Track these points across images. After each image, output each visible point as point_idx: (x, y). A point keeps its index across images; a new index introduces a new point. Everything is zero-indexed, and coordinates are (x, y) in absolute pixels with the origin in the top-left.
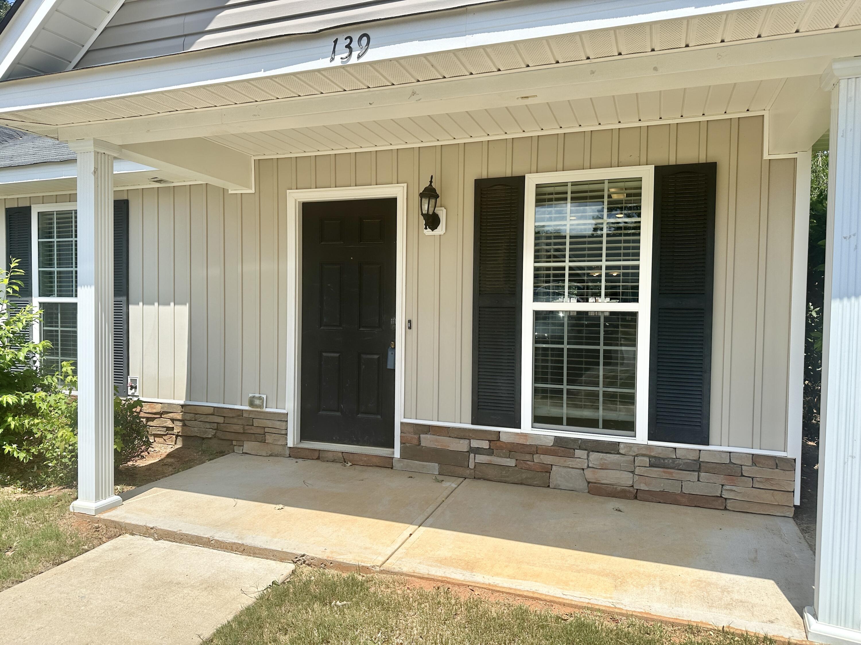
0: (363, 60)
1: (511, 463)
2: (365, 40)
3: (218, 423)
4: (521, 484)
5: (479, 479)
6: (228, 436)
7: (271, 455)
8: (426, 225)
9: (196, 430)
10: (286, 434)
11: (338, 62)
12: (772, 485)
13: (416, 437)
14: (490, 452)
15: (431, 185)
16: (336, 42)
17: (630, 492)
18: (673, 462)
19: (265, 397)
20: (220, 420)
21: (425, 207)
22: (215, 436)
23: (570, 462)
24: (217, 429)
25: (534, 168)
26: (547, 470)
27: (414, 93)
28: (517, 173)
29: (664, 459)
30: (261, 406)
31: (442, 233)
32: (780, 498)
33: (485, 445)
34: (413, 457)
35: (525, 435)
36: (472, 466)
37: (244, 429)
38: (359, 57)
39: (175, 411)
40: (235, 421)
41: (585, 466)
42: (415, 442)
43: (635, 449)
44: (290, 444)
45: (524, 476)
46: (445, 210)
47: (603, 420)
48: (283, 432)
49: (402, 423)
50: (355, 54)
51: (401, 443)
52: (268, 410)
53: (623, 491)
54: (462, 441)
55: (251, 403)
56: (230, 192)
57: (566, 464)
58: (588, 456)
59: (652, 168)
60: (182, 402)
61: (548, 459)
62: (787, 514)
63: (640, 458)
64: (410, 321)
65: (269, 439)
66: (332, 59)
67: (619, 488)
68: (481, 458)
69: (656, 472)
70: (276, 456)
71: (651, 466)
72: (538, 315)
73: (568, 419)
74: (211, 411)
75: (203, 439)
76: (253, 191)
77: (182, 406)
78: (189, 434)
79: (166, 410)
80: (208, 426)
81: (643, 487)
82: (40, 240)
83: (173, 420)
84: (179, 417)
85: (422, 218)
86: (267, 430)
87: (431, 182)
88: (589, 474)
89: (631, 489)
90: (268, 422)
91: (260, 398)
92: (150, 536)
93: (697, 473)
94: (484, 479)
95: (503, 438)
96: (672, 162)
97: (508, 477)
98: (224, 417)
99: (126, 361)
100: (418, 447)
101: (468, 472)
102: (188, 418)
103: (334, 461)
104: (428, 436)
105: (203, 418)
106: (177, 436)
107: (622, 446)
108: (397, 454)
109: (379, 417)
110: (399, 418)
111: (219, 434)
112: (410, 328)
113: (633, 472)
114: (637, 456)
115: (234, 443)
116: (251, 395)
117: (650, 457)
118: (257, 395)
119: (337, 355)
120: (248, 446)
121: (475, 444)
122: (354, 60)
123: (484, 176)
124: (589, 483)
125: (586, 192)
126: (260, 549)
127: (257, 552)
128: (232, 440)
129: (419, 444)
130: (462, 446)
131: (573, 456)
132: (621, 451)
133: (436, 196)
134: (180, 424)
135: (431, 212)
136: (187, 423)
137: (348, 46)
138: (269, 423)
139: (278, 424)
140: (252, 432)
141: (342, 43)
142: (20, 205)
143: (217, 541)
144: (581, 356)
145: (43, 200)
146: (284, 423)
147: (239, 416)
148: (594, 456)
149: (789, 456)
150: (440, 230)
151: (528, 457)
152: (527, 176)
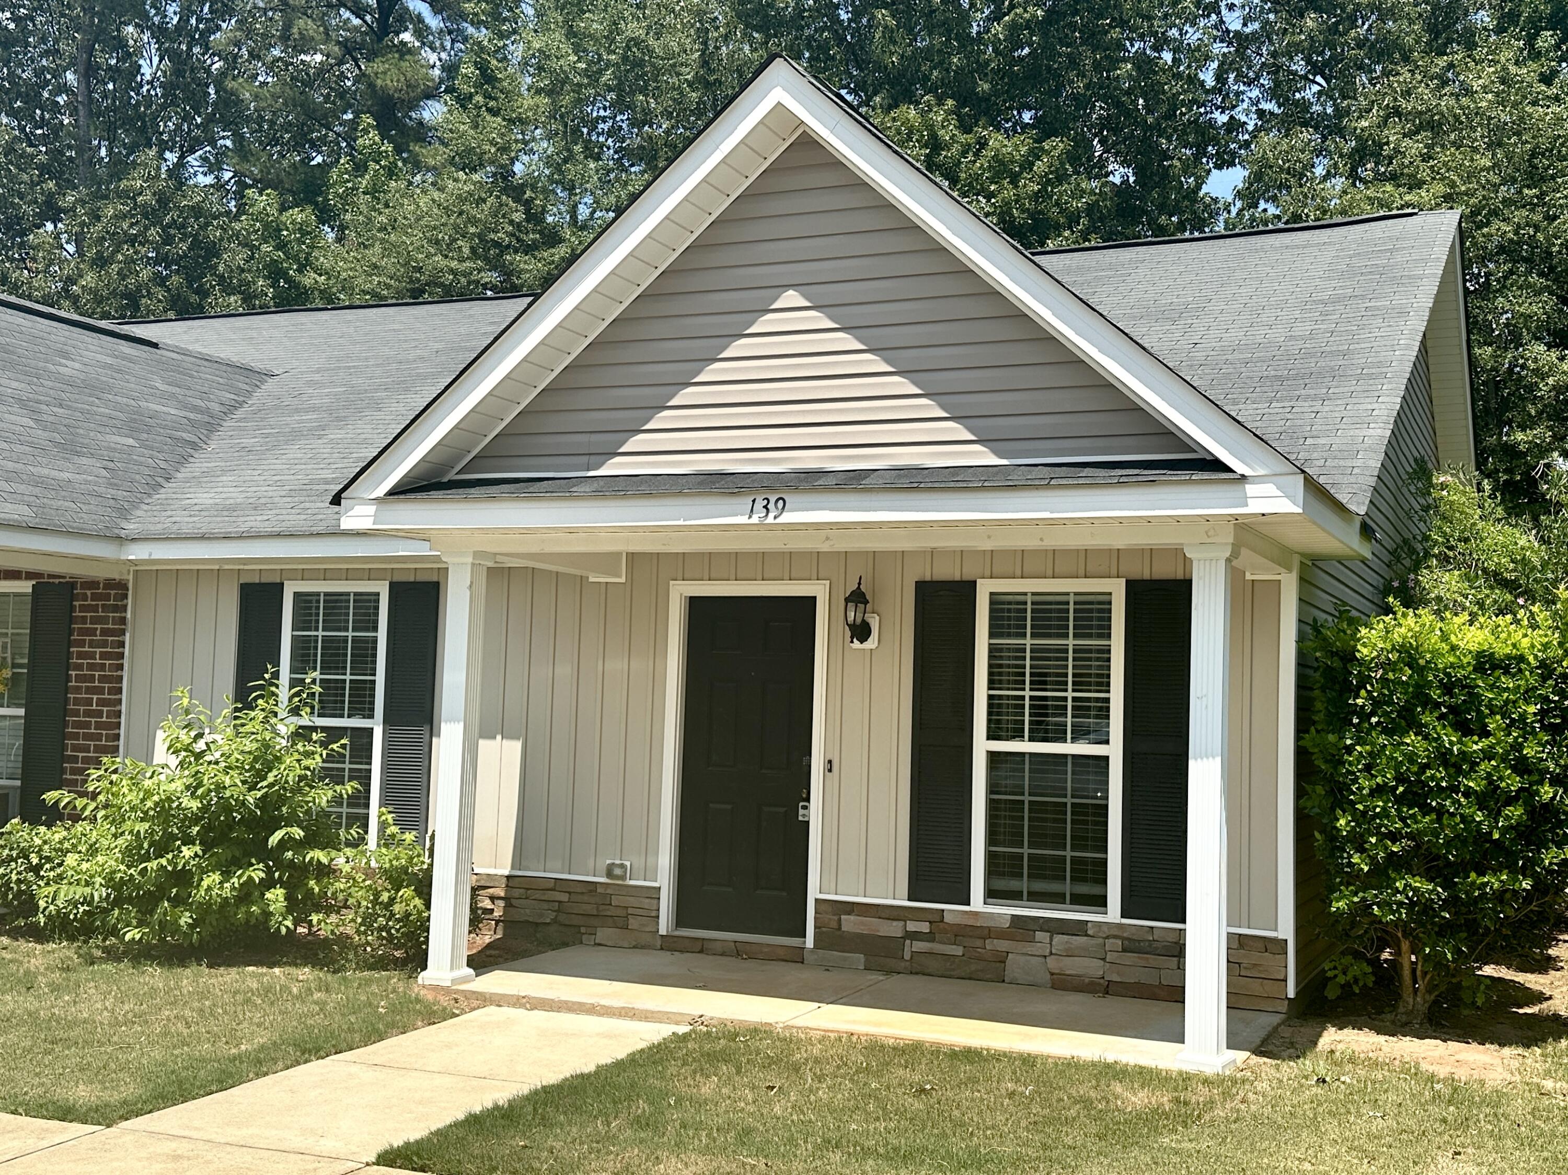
0: (778, 521)
1: (958, 951)
2: (781, 503)
3: (560, 902)
4: (970, 979)
5: (917, 973)
6: (576, 921)
7: (634, 947)
8: (852, 638)
9: (527, 911)
10: (658, 917)
11: (755, 519)
12: (1260, 972)
13: (836, 918)
14: (930, 937)
15: (859, 588)
16: (754, 501)
17: (1099, 984)
18: (1150, 946)
19: (628, 864)
20: (564, 897)
21: (851, 615)
22: (555, 921)
23: (1029, 948)
24: (558, 911)
25: (988, 573)
26: (1001, 957)
27: (827, 538)
28: (967, 577)
29: (1139, 941)
30: (623, 878)
31: (874, 646)
32: (1270, 988)
33: (925, 927)
34: (830, 948)
35: (976, 914)
36: (907, 956)
37: (598, 909)
38: (775, 518)
39: (497, 884)
40: (585, 898)
41: (1047, 953)
42: (834, 925)
43: (1105, 928)
44: (663, 931)
45: (973, 968)
46: (877, 618)
47: (1071, 894)
48: (654, 914)
49: (816, 900)
50: (771, 515)
51: (816, 927)
52: (632, 883)
53: (1092, 983)
54: (895, 923)
55: (609, 874)
56: (591, 579)
57: (1024, 951)
58: (1051, 940)
59: (1123, 582)
60: (506, 872)
61: (1002, 945)
62: (1279, 1009)
63: (1111, 941)
64: (830, 762)
65: (633, 923)
66: (750, 517)
67: (1087, 980)
68: (919, 946)
69: (1130, 958)
70: (643, 947)
71: (1124, 950)
72: (994, 758)
73: (1029, 893)
74: (551, 884)
75: (537, 924)
76: (623, 580)
77: (508, 877)
78: (517, 918)
79: (482, 883)
80: (545, 906)
81: (1116, 978)
82: (296, 633)
83: (493, 898)
84: (502, 894)
85: (847, 628)
86: (630, 911)
87: (859, 584)
88: (1052, 963)
89: (1102, 981)
90: (631, 899)
91: (622, 866)
92: (523, 1006)
93: (1175, 959)
94: (924, 974)
95: (948, 918)
96: (1147, 576)
97: (954, 970)
98: (569, 893)
99: (424, 813)
100: (838, 933)
101: (903, 964)
102: (516, 895)
103: (723, 954)
104: (852, 918)
105: (538, 895)
106: (497, 922)
107: (1089, 925)
108: (810, 942)
109: (785, 894)
110: (813, 892)
111: (562, 918)
112: (830, 770)
113: (1104, 959)
114: (1107, 937)
115: (583, 930)
116: (608, 862)
117: (1123, 939)
118: (618, 862)
119: (729, 807)
120: (603, 934)
121: (912, 926)
122: (770, 519)
123: (928, 578)
124: (1052, 974)
125: (1050, 603)
126: (653, 1012)
127: (649, 1015)
128: (580, 927)
129: (840, 928)
130: (894, 929)
131: (1033, 941)
132: (1090, 932)
133: (866, 602)
134: (502, 903)
135: (859, 621)
136: (514, 902)
137: (765, 507)
138: (632, 901)
139: (646, 903)
140: (609, 913)
141: (760, 503)
142: (264, 580)
143: (603, 1007)
144: (1046, 812)
145: (304, 575)
146: (655, 901)
147: (591, 891)
148: (1058, 939)
149: (1280, 937)
150: (871, 643)
151: (979, 943)
152: (979, 581)
